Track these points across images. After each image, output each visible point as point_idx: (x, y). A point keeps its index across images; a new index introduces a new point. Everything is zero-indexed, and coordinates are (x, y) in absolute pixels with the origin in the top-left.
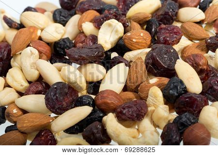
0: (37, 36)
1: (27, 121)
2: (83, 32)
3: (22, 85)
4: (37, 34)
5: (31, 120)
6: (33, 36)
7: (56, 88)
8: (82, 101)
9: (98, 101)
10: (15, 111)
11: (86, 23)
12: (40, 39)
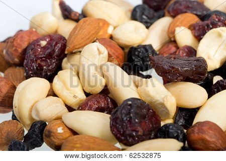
0: (107, 33)
1: (78, 145)
2: (175, 42)
3: (75, 97)
4: (107, 30)
5: (86, 144)
6: (101, 33)
7: (130, 105)
8: (168, 131)
9: (192, 135)
10: (60, 130)
11: (183, 28)
12: (111, 37)
